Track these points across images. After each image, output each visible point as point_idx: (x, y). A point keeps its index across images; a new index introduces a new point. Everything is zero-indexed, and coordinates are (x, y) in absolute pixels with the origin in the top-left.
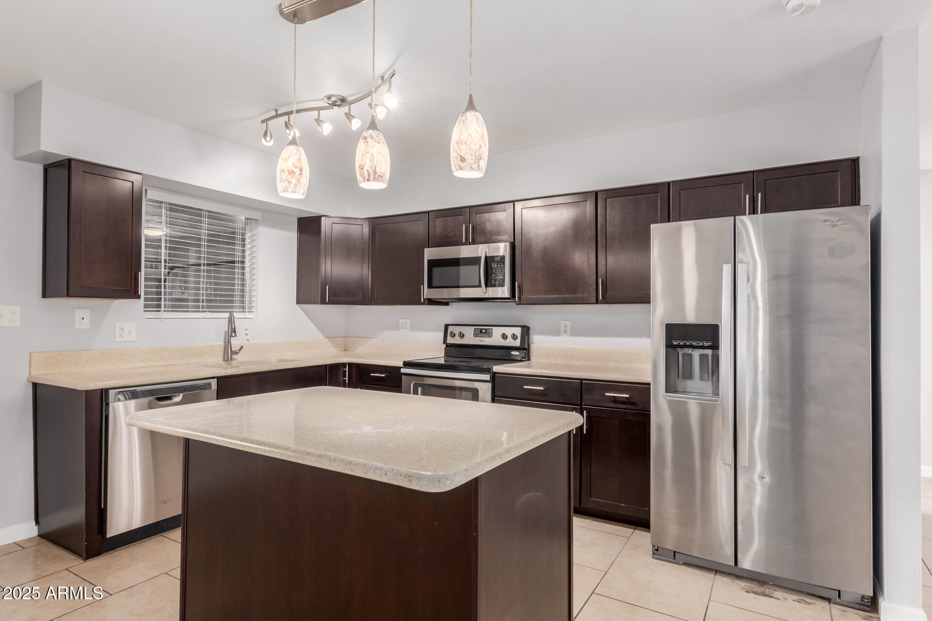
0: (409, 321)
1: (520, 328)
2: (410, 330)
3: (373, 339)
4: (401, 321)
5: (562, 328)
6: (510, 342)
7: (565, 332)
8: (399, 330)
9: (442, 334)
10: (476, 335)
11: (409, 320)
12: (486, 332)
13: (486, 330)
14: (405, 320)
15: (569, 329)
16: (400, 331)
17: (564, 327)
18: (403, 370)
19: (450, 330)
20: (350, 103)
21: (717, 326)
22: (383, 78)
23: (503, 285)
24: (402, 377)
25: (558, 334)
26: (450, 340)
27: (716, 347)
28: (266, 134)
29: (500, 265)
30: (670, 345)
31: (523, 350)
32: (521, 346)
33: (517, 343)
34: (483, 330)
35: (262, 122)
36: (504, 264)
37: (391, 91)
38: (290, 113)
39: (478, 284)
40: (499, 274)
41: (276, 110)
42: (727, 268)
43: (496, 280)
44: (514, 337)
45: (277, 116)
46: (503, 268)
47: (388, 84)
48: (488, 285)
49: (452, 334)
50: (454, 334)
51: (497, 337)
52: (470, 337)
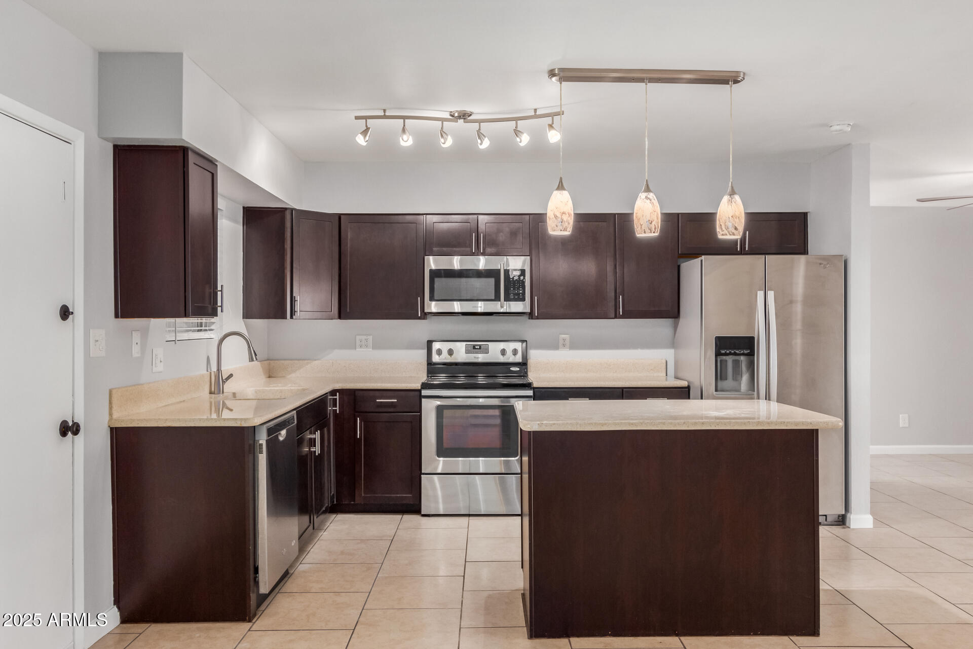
0: (370, 338)
1: (520, 343)
2: (372, 349)
3: (316, 362)
4: (358, 338)
5: (561, 342)
6: (509, 358)
7: (564, 345)
8: (355, 349)
9: (425, 351)
10: (467, 352)
11: (371, 336)
12: (480, 348)
13: (480, 346)
14: (364, 337)
15: (567, 342)
16: (357, 350)
17: (564, 340)
18: (424, 392)
19: (436, 346)
20: (480, 121)
21: (753, 338)
22: (535, 110)
23: (523, 300)
24: (423, 400)
25: (555, 347)
26: (436, 358)
27: (751, 354)
28: (365, 133)
29: (519, 278)
30: (718, 354)
31: (524, 364)
32: (521, 361)
33: (518, 358)
34: (477, 345)
35: (357, 118)
36: (524, 278)
37: (552, 127)
38: (404, 118)
39: (493, 298)
40: (518, 289)
41: (385, 111)
42: (760, 294)
43: (515, 294)
44: (515, 352)
45: (385, 117)
46: (523, 282)
47: (548, 120)
48: (507, 299)
49: (439, 352)
50: (442, 353)
51: (494, 353)
52: (461, 353)
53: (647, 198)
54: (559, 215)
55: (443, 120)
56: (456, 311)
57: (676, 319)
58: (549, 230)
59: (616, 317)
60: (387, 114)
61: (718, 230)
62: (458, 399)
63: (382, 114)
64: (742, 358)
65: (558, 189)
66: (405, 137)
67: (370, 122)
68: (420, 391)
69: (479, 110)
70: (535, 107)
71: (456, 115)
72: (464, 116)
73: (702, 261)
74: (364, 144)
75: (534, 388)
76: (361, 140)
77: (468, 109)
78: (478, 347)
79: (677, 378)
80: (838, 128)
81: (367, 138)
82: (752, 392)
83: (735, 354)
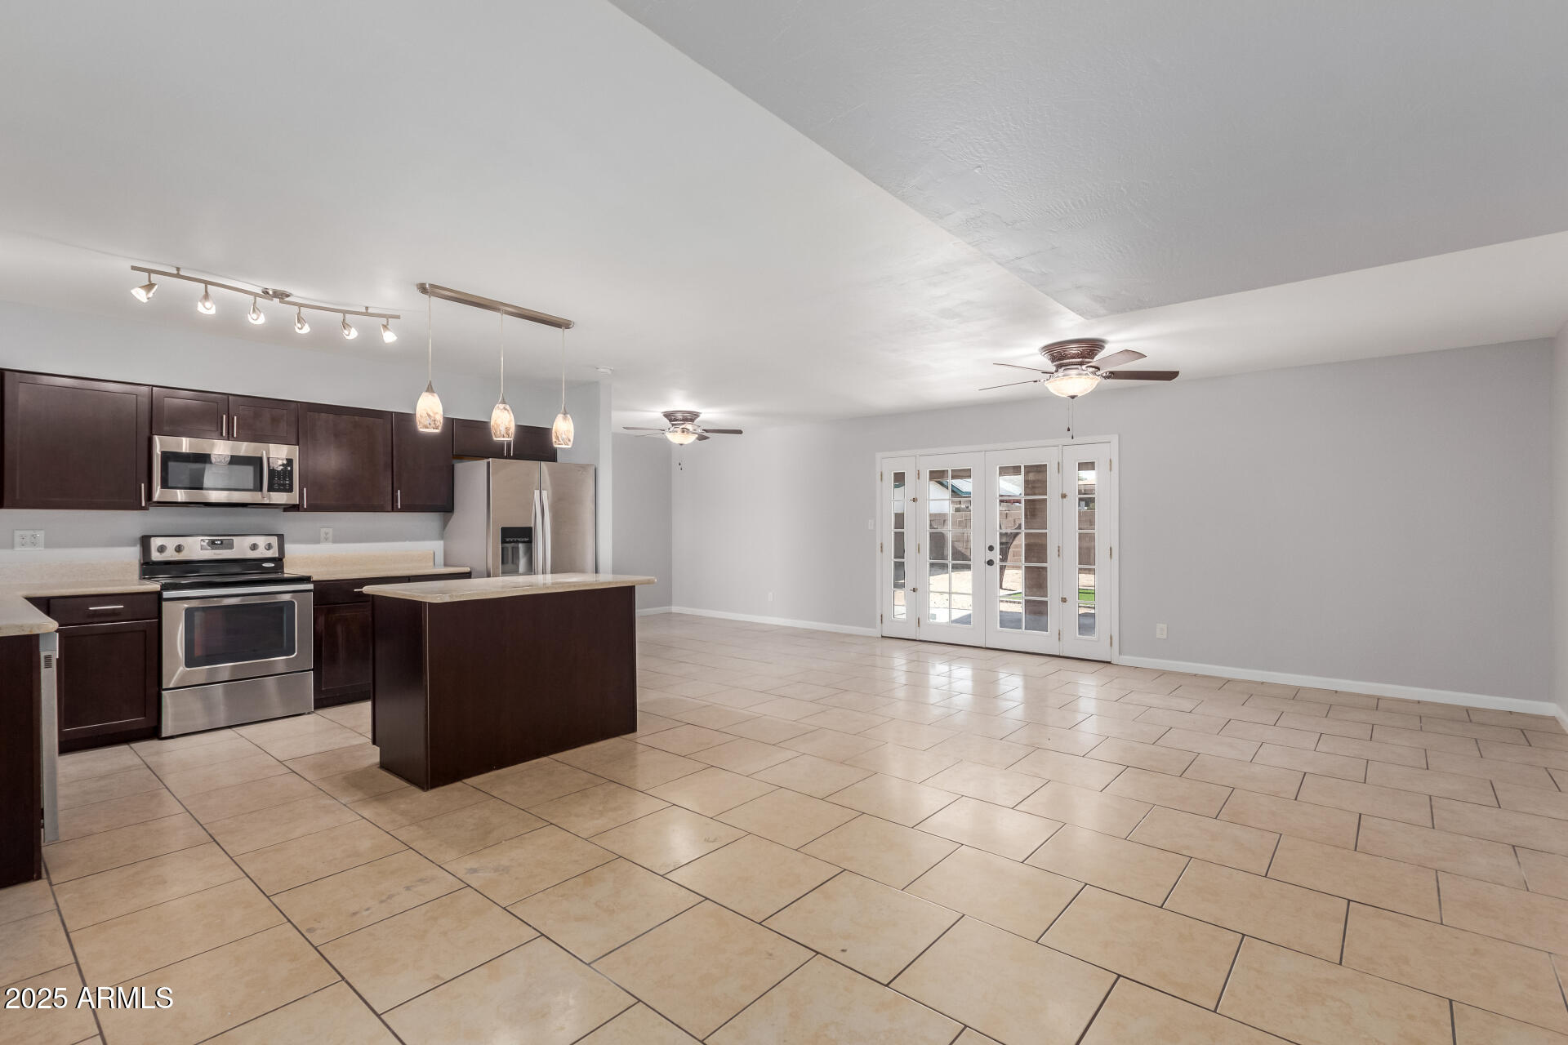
0: (40, 533)
1: (276, 538)
2: (47, 548)
4: (19, 533)
5: (323, 536)
6: (261, 553)
7: (326, 539)
8: (13, 548)
9: (139, 548)
10: (202, 548)
11: (43, 532)
12: (222, 543)
13: (221, 541)
14: (25, 533)
15: (330, 536)
16: (16, 549)
17: (327, 534)
18: (166, 594)
19: (156, 543)
20: (300, 305)
21: (531, 528)
22: (367, 308)
23: (290, 490)
24: (164, 603)
25: (318, 541)
26: (156, 556)
27: (530, 542)
28: (149, 287)
29: (286, 468)
30: (503, 542)
31: (279, 561)
32: (277, 555)
33: (273, 553)
34: (218, 540)
35: (134, 268)
36: (292, 468)
37: (388, 329)
38: (206, 283)
39: (252, 488)
40: (284, 479)
41: (178, 269)
42: (537, 493)
43: (280, 485)
44: (269, 547)
45: (178, 276)
46: (291, 472)
47: (384, 321)
48: (270, 489)
49: (162, 549)
50: (165, 549)
51: (242, 548)
52: (196, 549)
53: (505, 409)
54: (432, 414)
55: (256, 295)
56: (179, 500)
57: (450, 514)
58: (419, 427)
59: (393, 510)
60: (181, 273)
61: (554, 440)
62: (215, 599)
63: (175, 272)
64: (520, 545)
65: (427, 391)
66: (208, 304)
67: (154, 277)
68: (159, 594)
69: (299, 294)
70: (367, 305)
71: (271, 292)
72: (281, 296)
73: (489, 463)
74: (144, 300)
75: (314, 582)
76: (141, 295)
77: (288, 290)
78: (219, 542)
79: (446, 565)
80: (602, 370)
81: (151, 295)
82: (530, 569)
83: (513, 542)
